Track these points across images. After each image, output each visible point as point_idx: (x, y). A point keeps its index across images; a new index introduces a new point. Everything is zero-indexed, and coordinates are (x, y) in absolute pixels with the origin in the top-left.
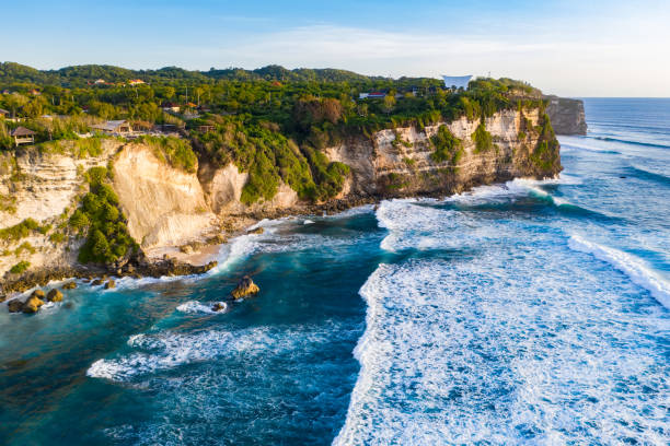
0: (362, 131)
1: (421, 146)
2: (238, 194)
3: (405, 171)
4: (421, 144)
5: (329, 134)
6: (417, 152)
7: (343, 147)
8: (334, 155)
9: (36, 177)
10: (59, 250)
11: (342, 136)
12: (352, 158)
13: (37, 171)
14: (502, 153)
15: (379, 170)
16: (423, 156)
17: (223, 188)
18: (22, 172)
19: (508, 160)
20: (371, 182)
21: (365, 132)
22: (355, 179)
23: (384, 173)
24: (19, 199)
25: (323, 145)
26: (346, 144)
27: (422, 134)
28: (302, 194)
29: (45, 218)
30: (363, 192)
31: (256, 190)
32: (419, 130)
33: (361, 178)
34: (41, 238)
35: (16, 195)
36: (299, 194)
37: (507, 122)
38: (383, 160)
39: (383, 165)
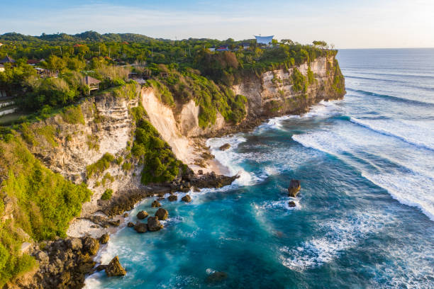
0: (255, 74)
1: (287, 82)
2: (197, 120)
3: (279, 99)
4: (287, 80)
5: (234, 75)
6: (285, 85)
7: (242, 85)
8: (237, 90)
9: (111, 118)
10: (128, 176)
11: (242, 76)
12: (247, 92)
13: (111, 113)
14: (319, 84)
15: (265, 99)
16: (288, 88)
17: (187, 118)
18: (100, 114)
19: (322, 88)
20: (259, 107)
21: (257, 74)
22: (250, 106)
23: (267, 101)
24: (100, 138)
25: (232, 83)
26: (244, 83)
27: (287, 74)
28: (227, 118)
29: (116, 152)
30: (254, 115)
31: (207, 117)
32: (285, 71)
33: (253, 105)
34: (116, 168)
35: (98, 134)
36: (225, 118)
37: (320, 64)
38: (267, 92)
39: (266, 96)
